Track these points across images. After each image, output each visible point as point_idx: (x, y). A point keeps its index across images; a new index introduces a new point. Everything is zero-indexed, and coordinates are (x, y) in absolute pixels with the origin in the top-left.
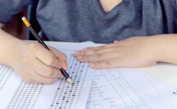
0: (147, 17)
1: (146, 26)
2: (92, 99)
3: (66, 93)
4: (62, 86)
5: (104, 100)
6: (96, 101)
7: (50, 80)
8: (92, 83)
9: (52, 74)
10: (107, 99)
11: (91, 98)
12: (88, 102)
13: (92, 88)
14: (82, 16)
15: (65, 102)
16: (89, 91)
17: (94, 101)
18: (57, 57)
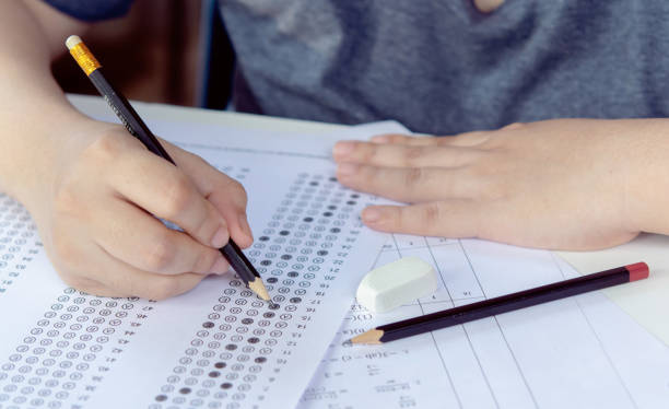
0: (652, 19)
1: (643, 57)
2: (331, 384)
3: (232, 347)
4: (225, 313)
5: (380, 389)
6: (344, 391)
7: (161, 284)
8: (349, 308)
9: (166, 260)
10: (391, 386)
11: (327, 375)
12: (310, 395)
13: (345, 332)
14: (388, 12)
15: (217, 389)
16: (327, 347)
17: (338, 393)
18: (205, 194)
